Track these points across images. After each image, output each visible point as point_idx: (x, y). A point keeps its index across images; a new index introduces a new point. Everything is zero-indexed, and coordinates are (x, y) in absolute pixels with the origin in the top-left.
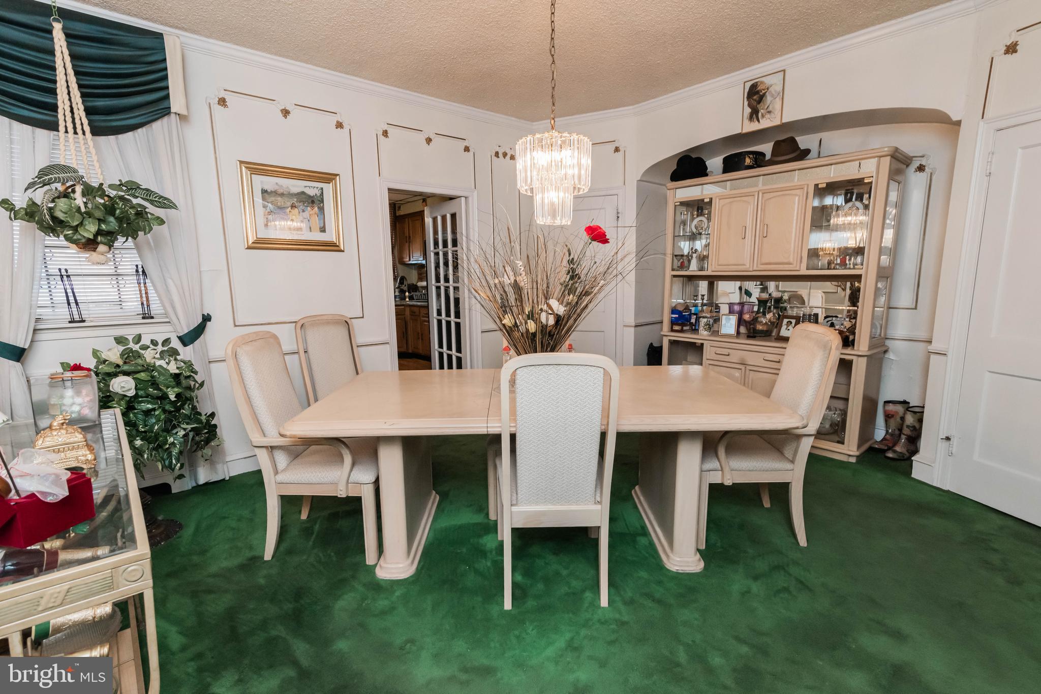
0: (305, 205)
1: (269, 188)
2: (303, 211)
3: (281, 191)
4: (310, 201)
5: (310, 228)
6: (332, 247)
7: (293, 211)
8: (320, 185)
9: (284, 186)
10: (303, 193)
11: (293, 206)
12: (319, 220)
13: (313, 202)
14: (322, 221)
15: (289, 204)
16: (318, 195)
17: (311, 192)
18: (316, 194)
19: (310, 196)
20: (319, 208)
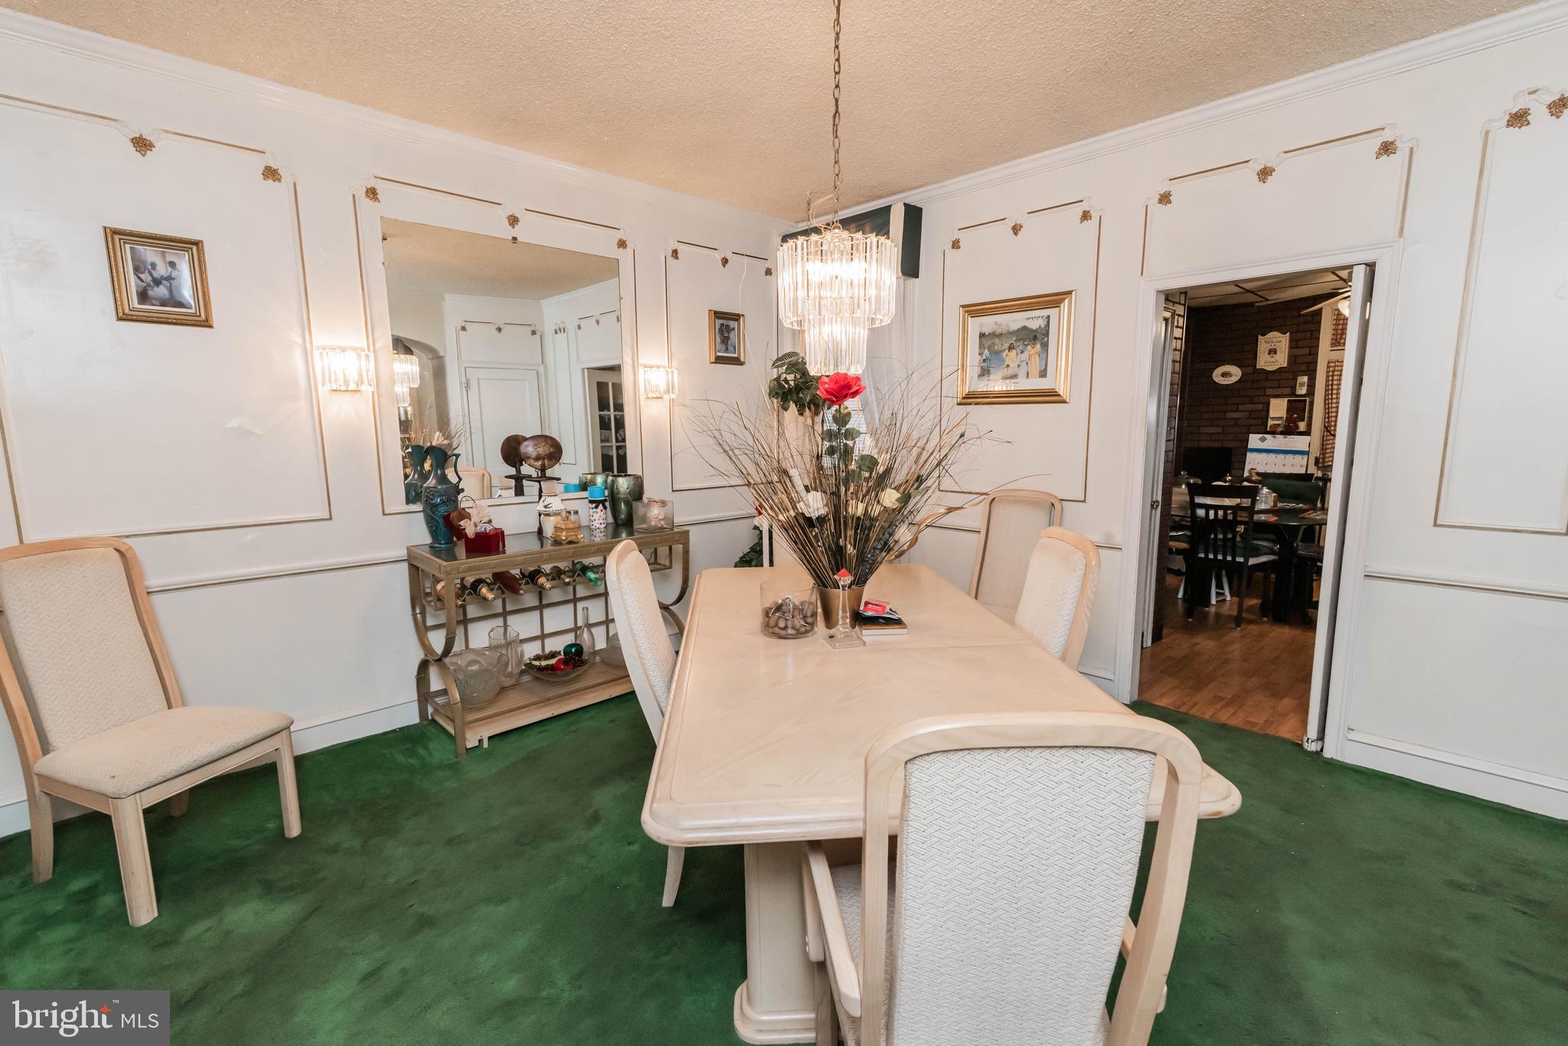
0: (1025, 343)
1: (987, 330)
2: (1022, 352)
3: (999, 331)
4: (1032, 337)
5: (1028, 373)
6: (1050, 396)
7: (1010, 354)
8: (1045, 312)
9: (1004, 324)
10: (1025, 328)
11: (1011, 348)
12: (1041, 360)
13: (1035, 338)
14: (1044, 363)
15: (1006, 345)
16: (1043, 326)
17: (1034, 325)
18: (1040, 326)
19: (1031, 330)
20: (1042, 344)
